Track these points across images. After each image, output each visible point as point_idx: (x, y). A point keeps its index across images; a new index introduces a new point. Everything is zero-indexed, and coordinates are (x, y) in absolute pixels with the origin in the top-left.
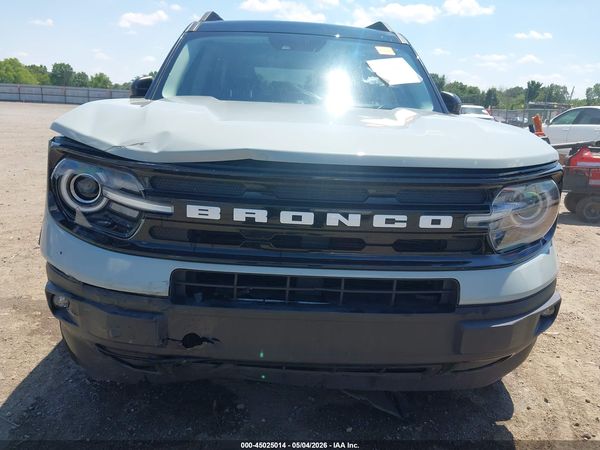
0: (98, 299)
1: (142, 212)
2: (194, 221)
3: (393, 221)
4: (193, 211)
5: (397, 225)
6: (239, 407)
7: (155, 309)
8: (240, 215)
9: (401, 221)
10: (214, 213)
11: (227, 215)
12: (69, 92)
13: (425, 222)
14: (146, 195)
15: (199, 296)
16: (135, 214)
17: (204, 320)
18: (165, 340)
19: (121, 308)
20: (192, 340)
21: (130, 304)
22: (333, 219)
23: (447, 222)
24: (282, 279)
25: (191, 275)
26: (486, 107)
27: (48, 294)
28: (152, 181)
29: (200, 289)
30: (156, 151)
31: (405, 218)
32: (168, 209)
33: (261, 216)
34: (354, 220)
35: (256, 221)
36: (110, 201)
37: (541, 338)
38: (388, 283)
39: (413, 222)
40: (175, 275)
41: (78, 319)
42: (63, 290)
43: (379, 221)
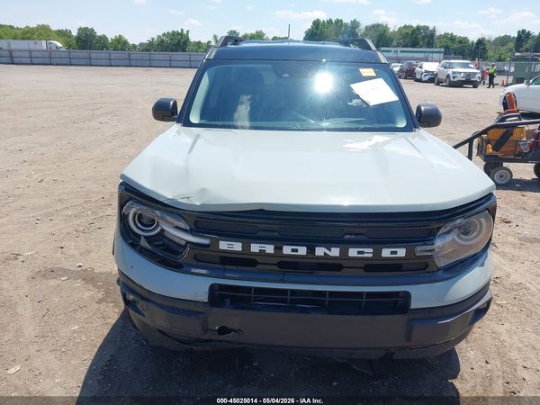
0: (160, 302)
1: (188, 242)
2: (224, 251)
3: (363, 253)
4: (223, 245)
5: (365, 255)
6: (254, 364)
7: (199, 310)
8: (255, 248)
9: (368, 252)
10: (238, 247)
11: (246, 247)
12: (93, 56)
13: (386, 253)
14: (191, 232)
15: (228, 301)
16: (183, 243)
17: (232, 318)
18: (206, 330)
19: (177, 309)
20: (223, 330)
21: (182, 306)
22: (320, 251)
23: (401, 252)
24: (284, 292)
25: (222, 287)
26: (473, 59)
27: (122, 292)
28: (195, 224)
29: (229, 296)
30: (198, 204)
31: (371, 250)
32: (206, 241)
33: (270, 249)
34: (335, 252)
35: (267, 252)
36: (163, 230)
37: (477, 324)
38: (360, 294)
39: (377, 253)
40: (212, 288)
41: (146, 313)
42: (133, 292)
43: (353, 252)
